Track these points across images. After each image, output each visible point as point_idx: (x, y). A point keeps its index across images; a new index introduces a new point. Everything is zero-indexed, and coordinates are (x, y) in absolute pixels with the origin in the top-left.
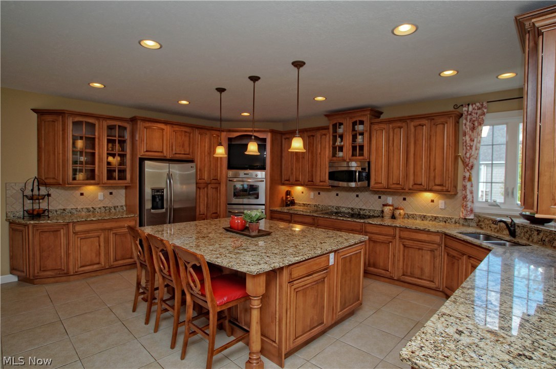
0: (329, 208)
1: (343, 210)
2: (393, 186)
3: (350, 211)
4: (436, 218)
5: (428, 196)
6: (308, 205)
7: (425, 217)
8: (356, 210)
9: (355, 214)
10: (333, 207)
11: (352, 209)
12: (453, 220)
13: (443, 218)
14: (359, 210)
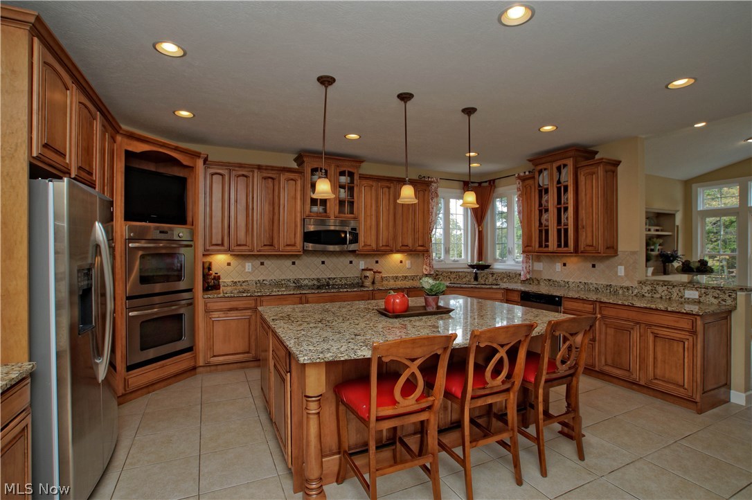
0: (283, 282)
1: (306, 282)
2: (382, 248)
3: (316, 283)
4: (406, 277)
5: (397, 257)
6: (244, 282)
7: (397, 277)
8: (324, 280)
9: (323, 285)
10: (289, 280)
11: (318, 280)
12: (418, 277)
13: (411, 276)
14: (327, 280)
